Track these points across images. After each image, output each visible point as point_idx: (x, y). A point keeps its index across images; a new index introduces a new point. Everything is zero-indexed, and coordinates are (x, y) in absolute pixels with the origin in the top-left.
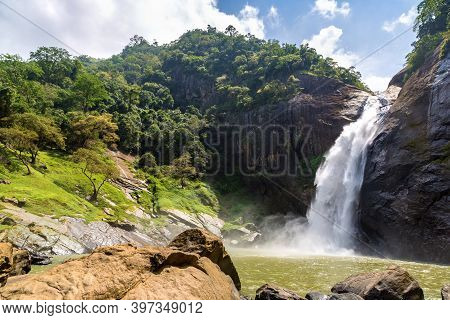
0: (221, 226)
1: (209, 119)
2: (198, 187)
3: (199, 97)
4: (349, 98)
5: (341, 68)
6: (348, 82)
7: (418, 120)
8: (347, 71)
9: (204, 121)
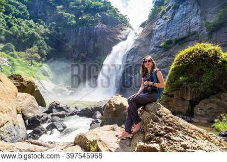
0: (53, 87)
1: (50, 29)
2: (41, 66)
3: (46, 15)
4: (122, 30)
5: (121, 15)
6: (123, 22)
7: (147, 44)
8: (124, 17)
9: (47, 30)
